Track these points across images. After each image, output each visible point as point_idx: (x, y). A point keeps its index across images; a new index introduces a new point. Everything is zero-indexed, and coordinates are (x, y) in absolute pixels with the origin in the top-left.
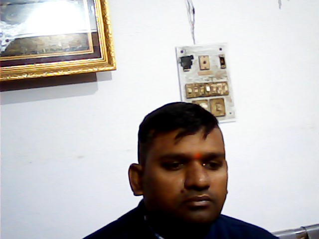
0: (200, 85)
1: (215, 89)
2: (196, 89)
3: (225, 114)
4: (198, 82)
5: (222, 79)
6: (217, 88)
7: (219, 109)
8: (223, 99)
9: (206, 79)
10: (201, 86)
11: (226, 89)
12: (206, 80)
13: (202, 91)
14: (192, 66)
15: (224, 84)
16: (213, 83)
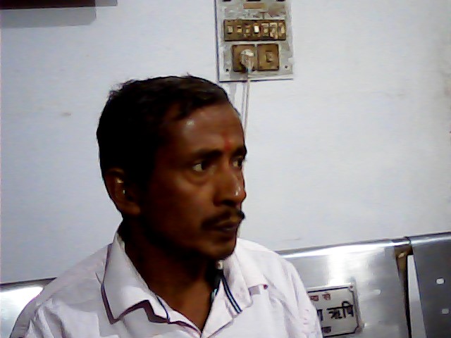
0: (246, 23)
1: (266, 31)
2: (240, 28)
3: (278, 67)
4: (243, 18)
5: (278, 15)
6: (270, 31)
7: (271, 60)
8: (277, 46)
9: (255, 14)
11: (283, 31)
12: (254, 16)
13: (247, 31)
15: (280, 24)
16: (265, 22)
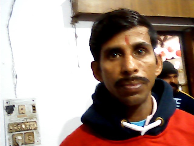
2: (15, 126)
3: (34, 142)
4: (17, 122)
5: (33, 119)
6: (30, 126)
7: (30, 139)
8: (33, 133)
9: (22, 120)
10: (19, 125)
11: (35, 126)
13: (19, 128)
14: (14, 112)
15: (34, 123)
16: (27, 122)
